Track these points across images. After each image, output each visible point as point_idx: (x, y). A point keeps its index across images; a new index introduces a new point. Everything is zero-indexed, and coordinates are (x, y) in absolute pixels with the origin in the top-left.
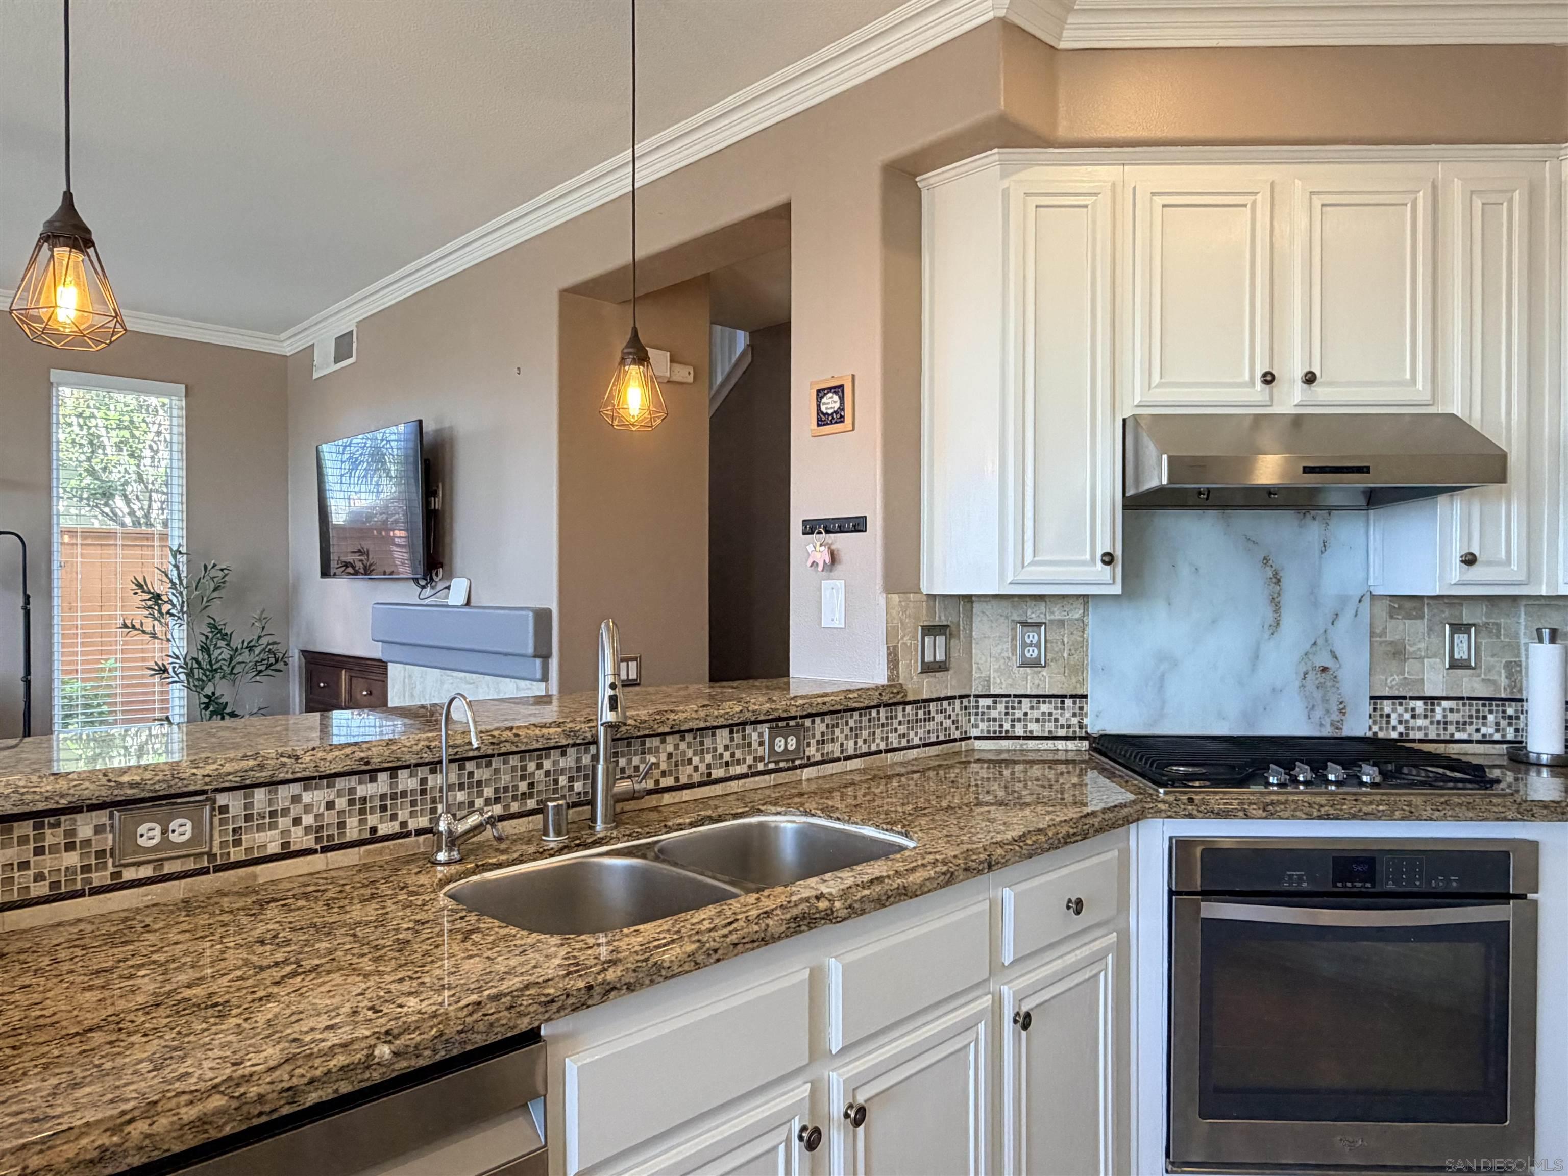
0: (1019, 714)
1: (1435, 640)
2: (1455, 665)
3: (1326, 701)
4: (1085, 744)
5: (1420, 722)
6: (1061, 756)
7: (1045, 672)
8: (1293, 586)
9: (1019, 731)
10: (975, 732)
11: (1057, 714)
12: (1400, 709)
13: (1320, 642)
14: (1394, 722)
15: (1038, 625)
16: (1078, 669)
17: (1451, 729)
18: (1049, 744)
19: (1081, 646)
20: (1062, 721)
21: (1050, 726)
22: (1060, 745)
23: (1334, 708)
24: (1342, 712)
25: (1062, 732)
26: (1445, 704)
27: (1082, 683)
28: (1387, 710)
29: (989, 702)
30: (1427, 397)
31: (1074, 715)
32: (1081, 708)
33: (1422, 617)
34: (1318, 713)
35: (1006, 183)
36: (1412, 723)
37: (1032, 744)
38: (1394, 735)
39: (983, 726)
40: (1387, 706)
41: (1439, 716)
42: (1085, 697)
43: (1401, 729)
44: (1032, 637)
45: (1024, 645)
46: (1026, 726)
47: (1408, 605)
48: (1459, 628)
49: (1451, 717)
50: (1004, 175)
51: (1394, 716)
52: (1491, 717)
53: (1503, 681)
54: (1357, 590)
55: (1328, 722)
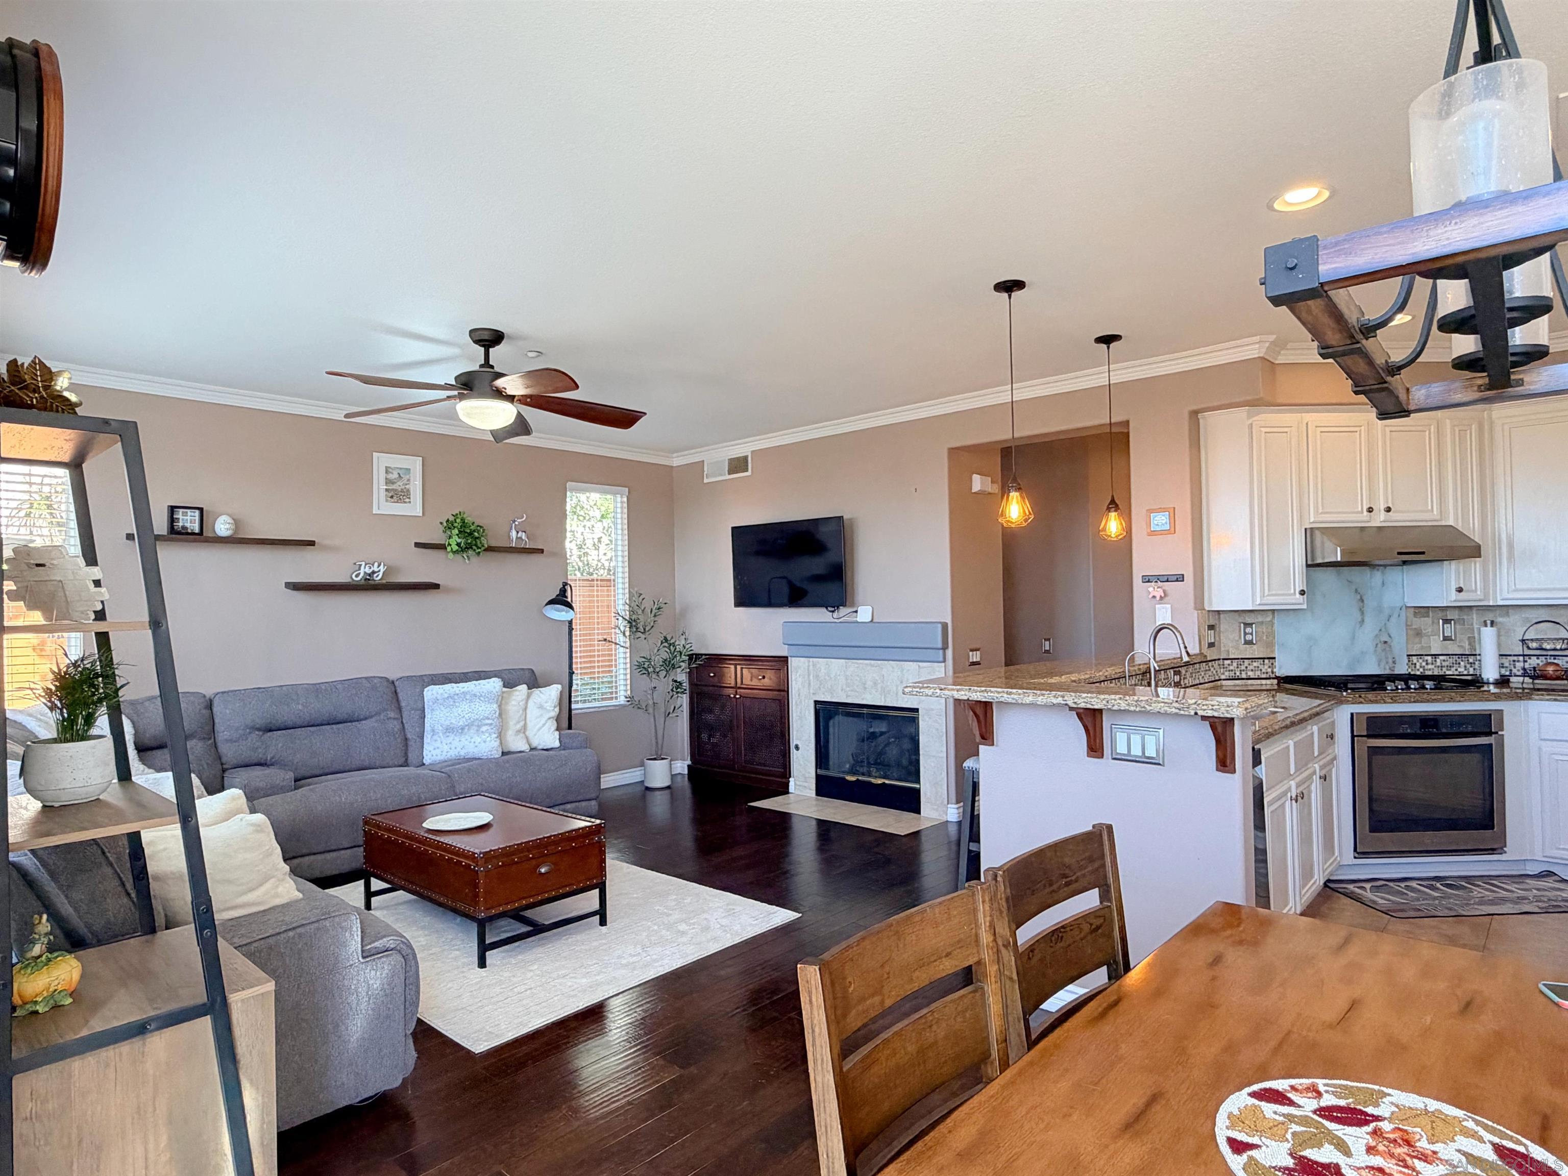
0: (1243, 668)
1: (1436, 626)
2: (1446, 639)
3: (1387, 658)
4: (1275, 681)
5: (1430, 667)
6: (1264, 687)
7: (1255, 647)
8: (1370, 603)
9: (1244, 676)
10: (1223, 677)
11: (1261, 667)
12: (1421, 661)
13: (1383, 630)
14: (1418, 667)
15: (1252, 624)
16: (1270, 645)
17: (1444, 669)
18: (1259, 682)
19: (1272, 634)
20: (1264, 670)
21: (1258, 673)
22: (1264, 682)
23: (1390, 661)
24: (1394, 662)
25: (1264, 676)
26: (1442, 658)
27: (1273, 651)
28: (1415, 661)
29: (1229, 662)
30: (1438, 517)
31: (1270, 667)
32: (1273, 664)
33: (1428, 616)
34: (1383, 664)
35: (1250, 421)
36: (1426, 667)
37: (1250, 682)
38: (1418, 673)
39: (1227, 673)
40: (1414, 659)
41: (1438, 664)
42: (1274, 658)
43: (1421, 670)
44: (1248, 630)
45: (1245, 634)
46: (1247, 673)
47: (1422, 610)
48: (1447, 621)
49: (1445, 664)
50: (1249, 417)
51: (1418, 664)
52: (1462, 663)
53: (1467, 646)
54: (1399, 605)
55: (1387, 667)
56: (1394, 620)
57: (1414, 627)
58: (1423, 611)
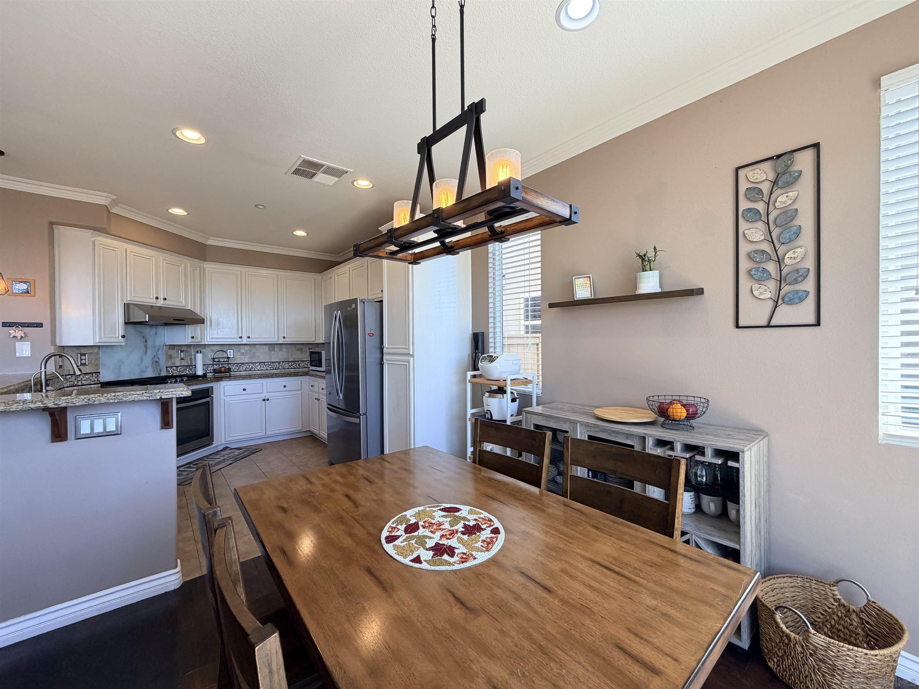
3: (157, 369)
4: (100, 385)
5: (175, 372)
6: (92, 389)
7: (87, 367)
8: (150, 343)
11: (91, 378)
12: (171, 369)
13: (155, 355)
15: (85, 354)
16: (97, 365)
17: (183, 372)
18: (89, 386)
19: (98, 359)
21: (88, 382)
22: (92, 386)
23: (159, 370)
25: (92, 383)
26: (180, 367)
27: (98, 369)
28: (169, 370)
29: (70, 376)
30: (184, 305)
31: (96, 378)
32: (98, 376)
33: (175, 349)
34: (155, 372)
35: (93, 239)
37: (84, 387)
38: (170, 375)
40: (169, 369)
41: (178, 370)
42: (99, 372)
43: (172, 373)
44: (83, 357)
45: (81, 360)
46: (81, 382)
47: (172, 347)
48: (182, 351)
49: (181, 370)
51: (170, 371)
52: (188, 369)
53: (189, 362)
54: (163, 344)
55: (157, 373)
56: (160, 351)
57: (169, 354)
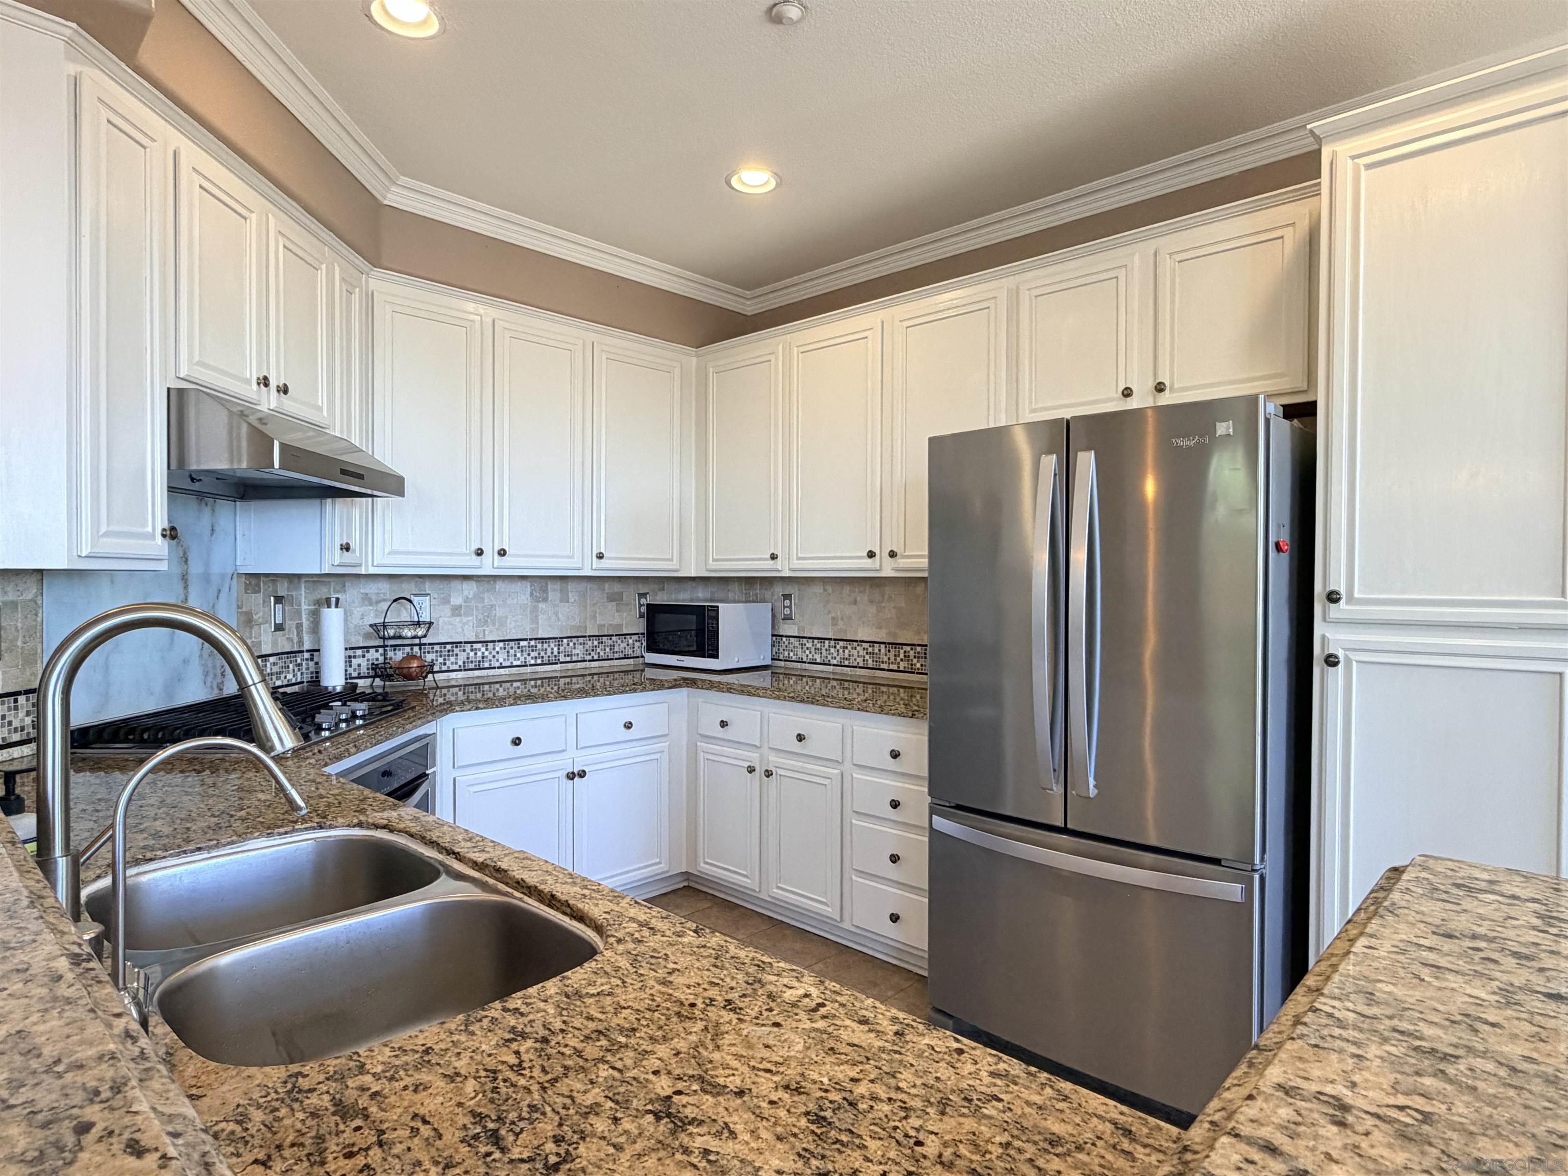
1: (267, 609)
2: (276, 628)
3: (214, 666)
8: (195, 565)
11: (10, 715)
16: (32, 659)
17: (274, 678)
20: (13, 724)
22: (9, 753)
23: (219, 672)
24: (223, 674)
25: (14, 738)
26: (272, 659)
31: (28, 714)
32: (34, 705)
33: (259, 592)
34: (210, 678)
47: (254, 582)
48: (277, 599)
49: (274, 669)
52: (291, 666)
53: (296, 639)
54: (230, 571)
55: (215, 685)
56: (223, 595)
57: (244, 610)
58: (254, 580)
